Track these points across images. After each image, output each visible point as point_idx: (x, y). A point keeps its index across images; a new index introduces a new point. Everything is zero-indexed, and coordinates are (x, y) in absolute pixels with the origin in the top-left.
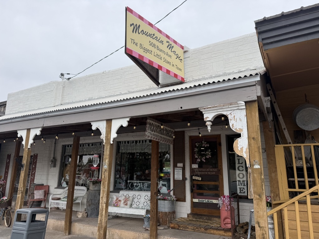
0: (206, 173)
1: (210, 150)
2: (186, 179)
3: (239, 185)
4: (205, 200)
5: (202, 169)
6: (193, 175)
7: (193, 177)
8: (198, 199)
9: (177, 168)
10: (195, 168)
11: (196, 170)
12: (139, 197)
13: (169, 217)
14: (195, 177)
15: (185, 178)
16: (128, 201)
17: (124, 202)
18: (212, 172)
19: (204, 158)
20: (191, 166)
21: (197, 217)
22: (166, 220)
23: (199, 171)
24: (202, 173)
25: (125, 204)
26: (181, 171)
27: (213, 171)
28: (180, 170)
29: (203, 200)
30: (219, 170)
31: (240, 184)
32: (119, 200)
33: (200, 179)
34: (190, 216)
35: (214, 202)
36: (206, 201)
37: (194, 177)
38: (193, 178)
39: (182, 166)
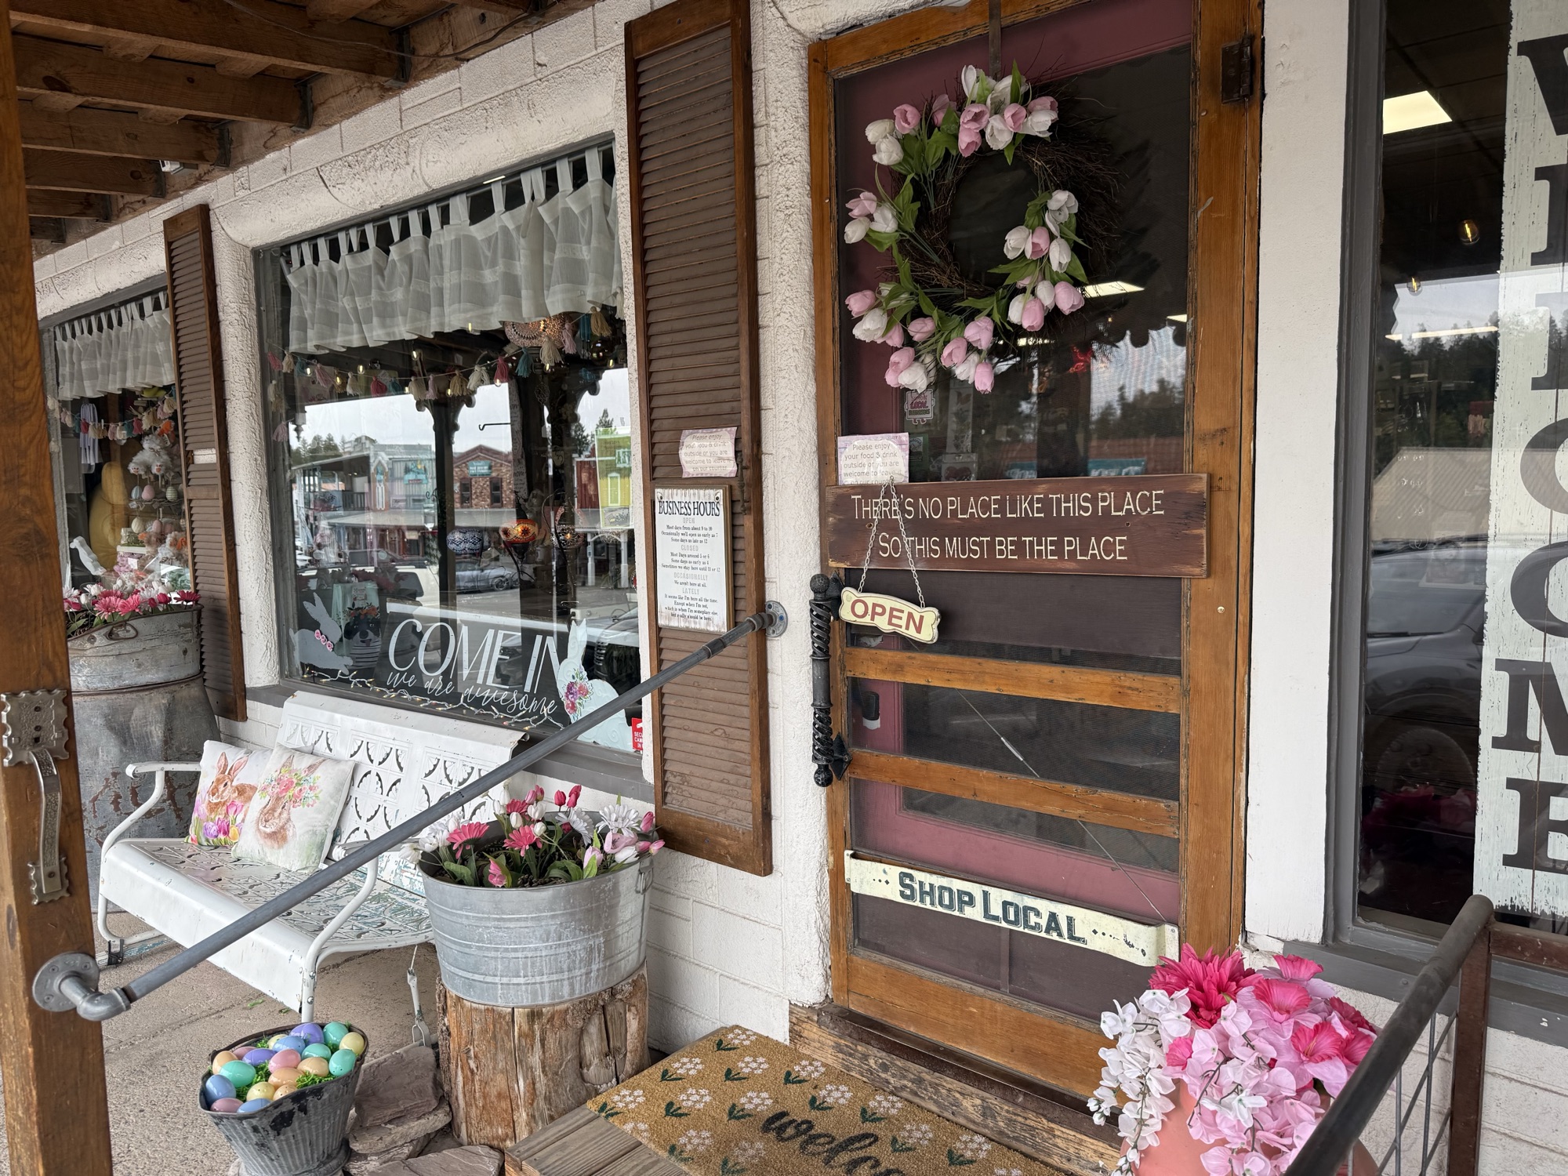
0: (1005, 547)
1: (1061, 199)
2: (771, 620)
3: (1515, 739)
4: (976, 890)
5: (954, 503)
6: (851, 578)
7: (849, 595)
8: (895, 871)
9: (678, 495)
10: (869, 491)
11: (875, 510)
12: (390, 772)
13: (535, 1059)
14: (871, 599)
15: (762, 605)
16: (296, 800)
17: (268, 814)
18: (1083, 529)
19: (980, 332)
20: (827, 460)
21: (885, 1068)
22: (507, 1096)
23: (920, 527)
24: (953, 546)
25: (272, 836)
26: (716, 525)
27: (1103, 524)
28: (700, 521)
29: (957, 885)
30: (1202, 509)
31: (1535, 726)
32: (241, 791)
33: (925, 624)
34: (812, 1031)
35: (1096, 944)
36: (996, 910)
37: (855, 606)
38: (846, 613)
39: (728, 468)
